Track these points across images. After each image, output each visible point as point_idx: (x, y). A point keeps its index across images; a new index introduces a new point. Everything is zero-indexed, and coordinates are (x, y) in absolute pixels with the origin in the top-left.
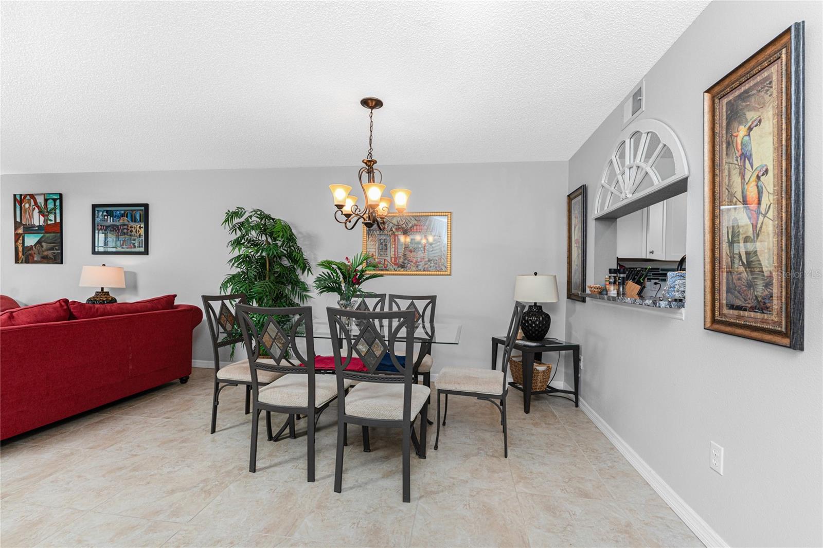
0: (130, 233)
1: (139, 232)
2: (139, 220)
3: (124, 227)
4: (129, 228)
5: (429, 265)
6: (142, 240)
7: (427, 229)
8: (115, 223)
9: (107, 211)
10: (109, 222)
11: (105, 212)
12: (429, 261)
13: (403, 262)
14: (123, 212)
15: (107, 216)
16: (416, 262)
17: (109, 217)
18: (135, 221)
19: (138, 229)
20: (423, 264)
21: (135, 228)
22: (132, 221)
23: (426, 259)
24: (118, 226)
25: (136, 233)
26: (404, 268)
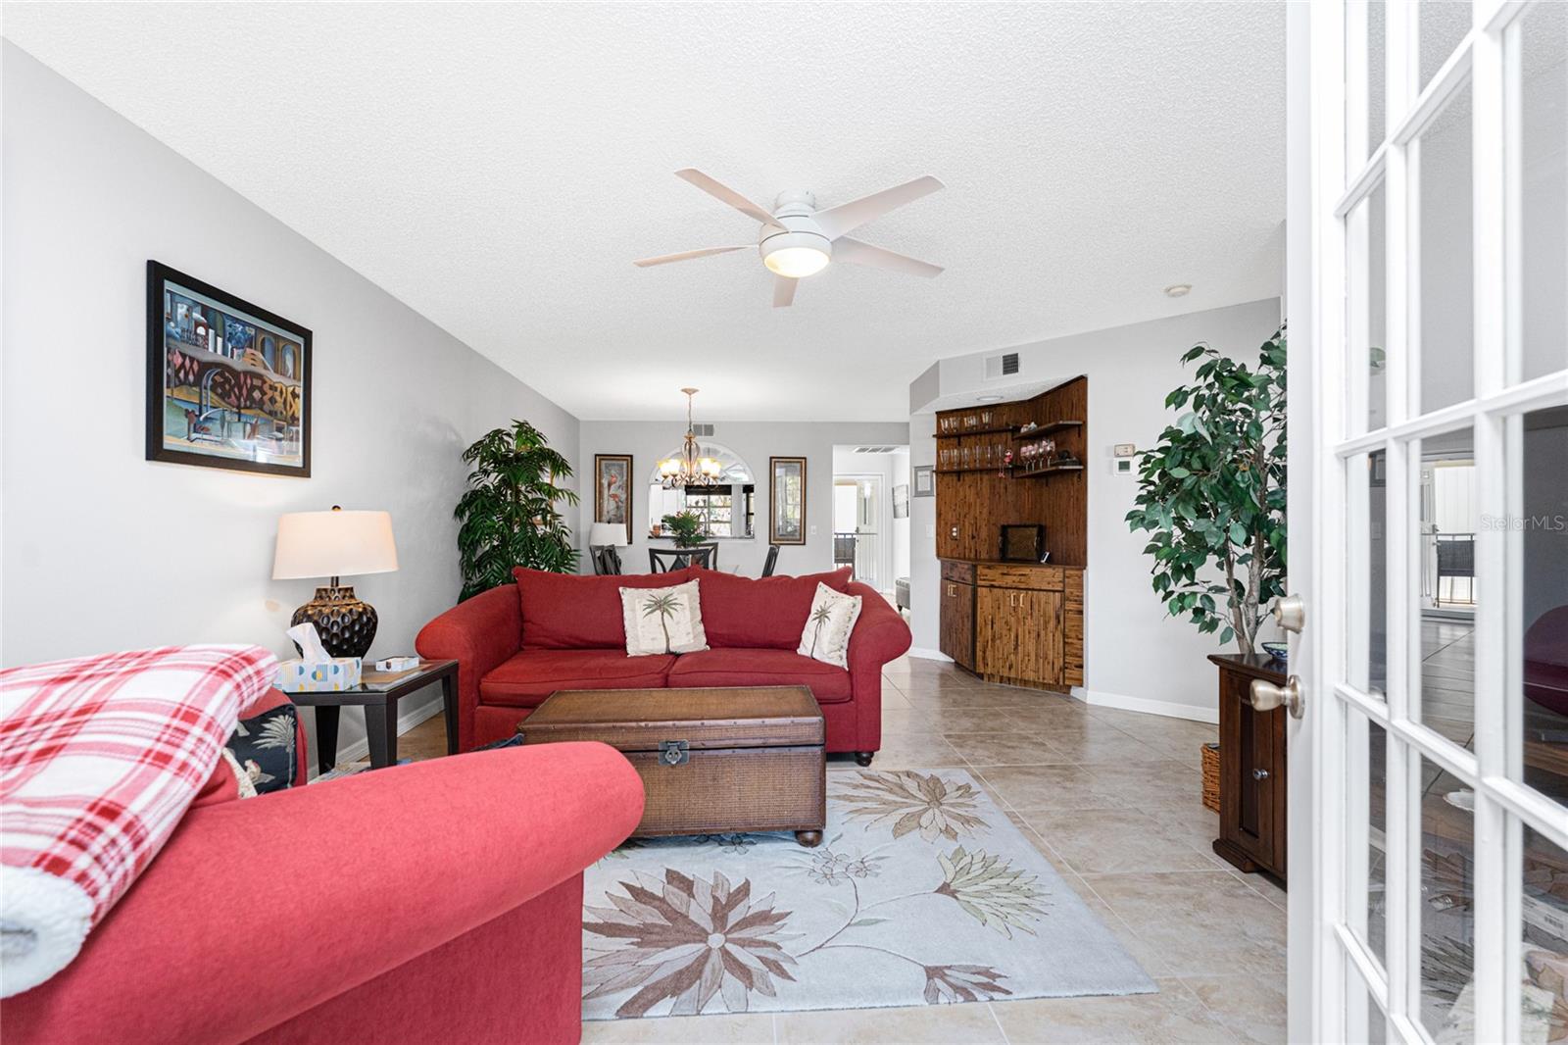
0: (267, 406)
1: (291, 406)
2: (291, 371)
3: (257, 383)
4: (266, 388)
6: (298, 432)
8: (227, 360)
9: (205, 311)
10: (211, 350)
11: (199, 308)
14: (252, 332)
15: (207, 327)
17: (211, 331)
18: (283, 374)
19: (290, 397)
21: (281, 392)
22: (276, 371)
24: (239, 373)
25: (285, 408)
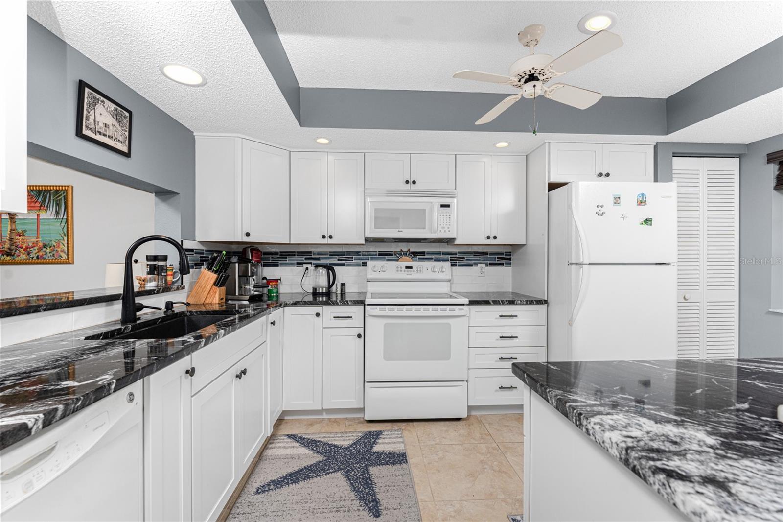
5: (45, 252)
7: (40, 207)
12: (45, 246)
13: (9, 249)
16: (27, 248)
20: (37, 251)
23: (41, 244)
26: (11, 255)
